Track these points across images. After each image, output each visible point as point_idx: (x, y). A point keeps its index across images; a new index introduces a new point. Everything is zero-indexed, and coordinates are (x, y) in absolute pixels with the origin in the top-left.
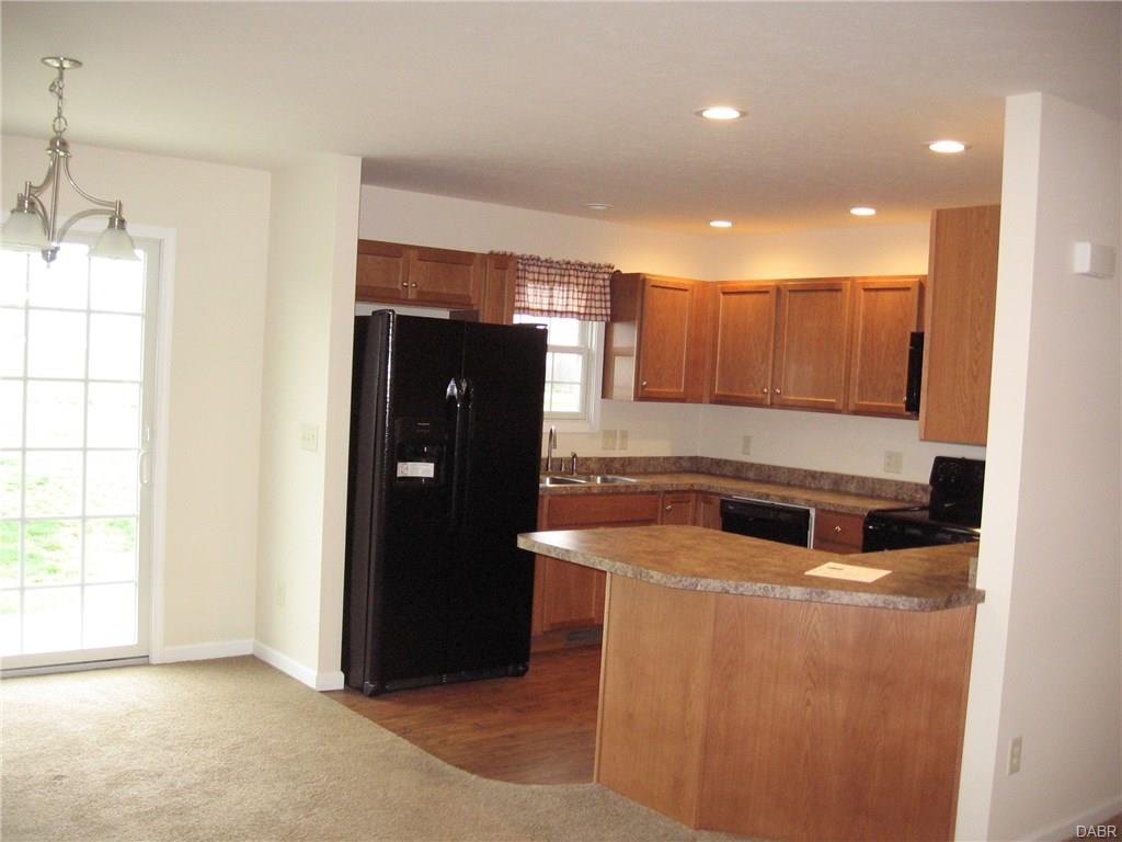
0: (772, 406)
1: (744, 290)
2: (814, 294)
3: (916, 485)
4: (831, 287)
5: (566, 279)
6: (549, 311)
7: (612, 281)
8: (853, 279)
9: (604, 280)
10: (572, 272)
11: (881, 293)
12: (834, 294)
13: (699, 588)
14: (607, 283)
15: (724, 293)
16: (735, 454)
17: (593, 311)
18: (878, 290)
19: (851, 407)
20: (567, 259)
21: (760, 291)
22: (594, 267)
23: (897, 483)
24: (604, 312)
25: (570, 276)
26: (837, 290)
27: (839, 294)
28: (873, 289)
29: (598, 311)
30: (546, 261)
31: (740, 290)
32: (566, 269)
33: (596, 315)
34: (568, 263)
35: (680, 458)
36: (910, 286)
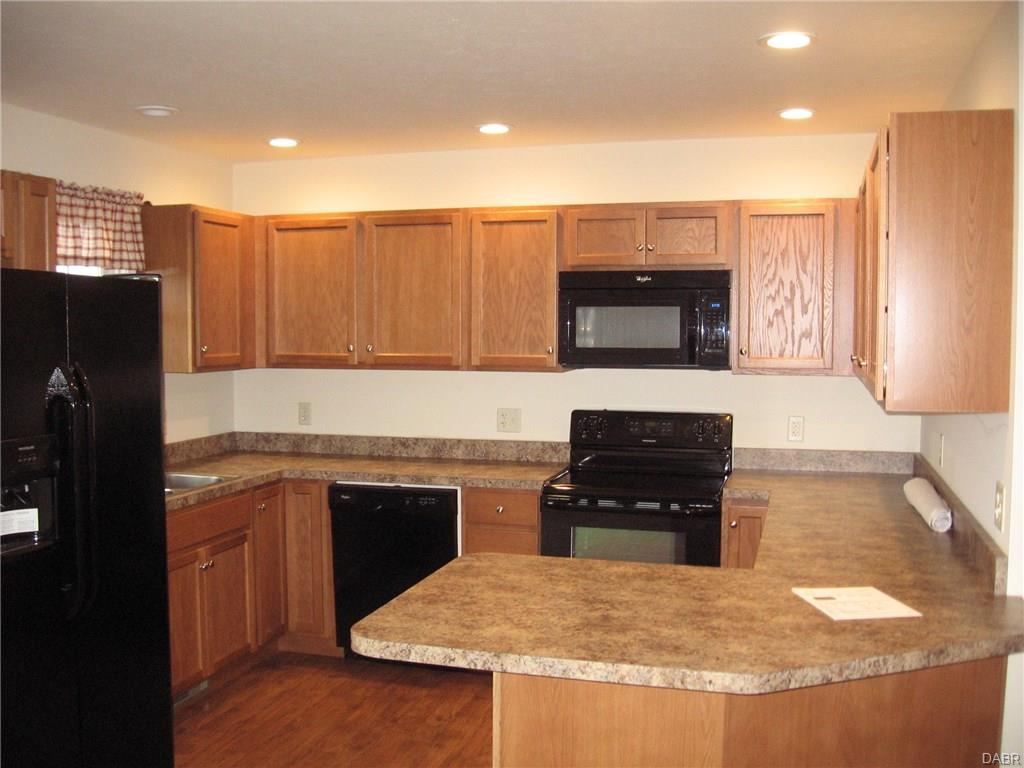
0: (361, 365)
1: (310, 225)
2: (411, 229)
3: (543, 443)
4: (437, 220)
5: (91, 213)
6: (75, 258)
7: (142, 215)
8: (466, 211)
9: (133, 214)
10: (98, 203)
11: (505, 226)
12: (442, 228)
13: (792, 686)
14: (138, 218)
15: (278, 230)
16: (290, 426)
17: (125, 256)
18: (501, 223)
19: (475, 361)
20: (94, 185)
21: (333, 226)
22: (122, 196)
23: (518, 443)
24: (138, 257)
25: (95, 208)
26: (445, 224)
27: (449, 228)
28: (497, 223)
29: (132, 256)
30: (70, 188)
31: (304, 225)
32: (92, 199)
33: (129, 261)
34: (95, 190)
35: (220, 437)
36: (547, 218)
